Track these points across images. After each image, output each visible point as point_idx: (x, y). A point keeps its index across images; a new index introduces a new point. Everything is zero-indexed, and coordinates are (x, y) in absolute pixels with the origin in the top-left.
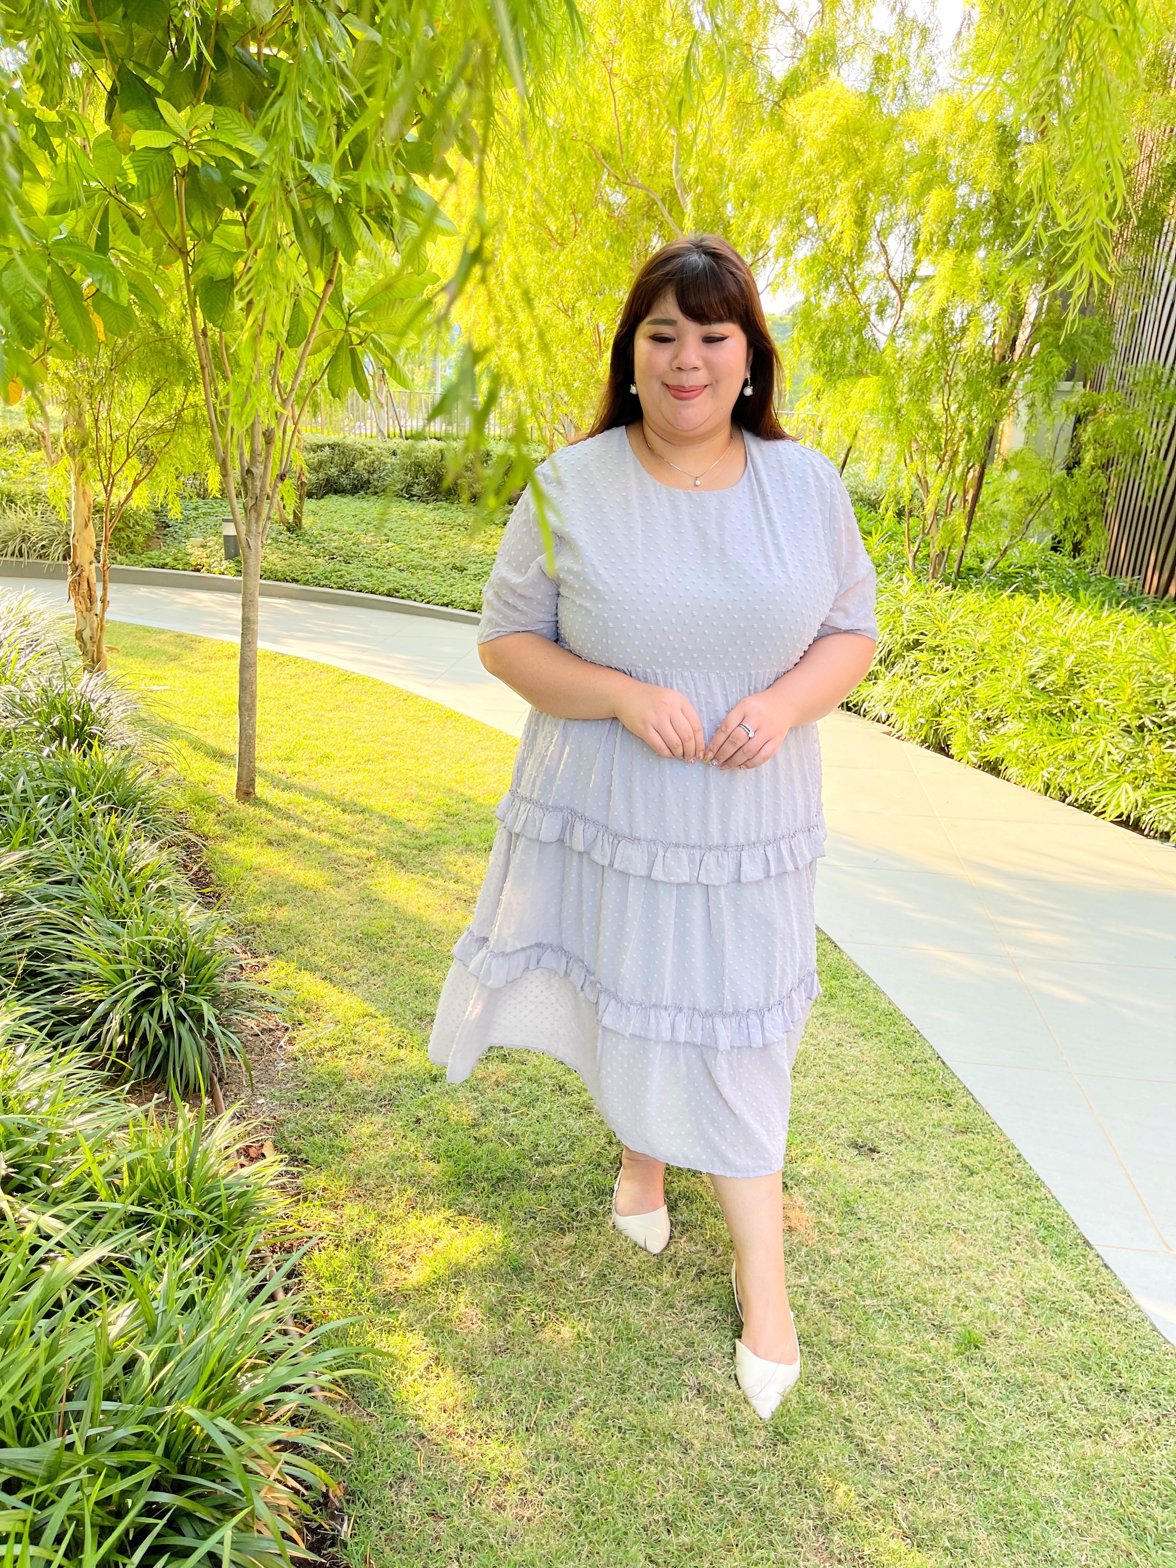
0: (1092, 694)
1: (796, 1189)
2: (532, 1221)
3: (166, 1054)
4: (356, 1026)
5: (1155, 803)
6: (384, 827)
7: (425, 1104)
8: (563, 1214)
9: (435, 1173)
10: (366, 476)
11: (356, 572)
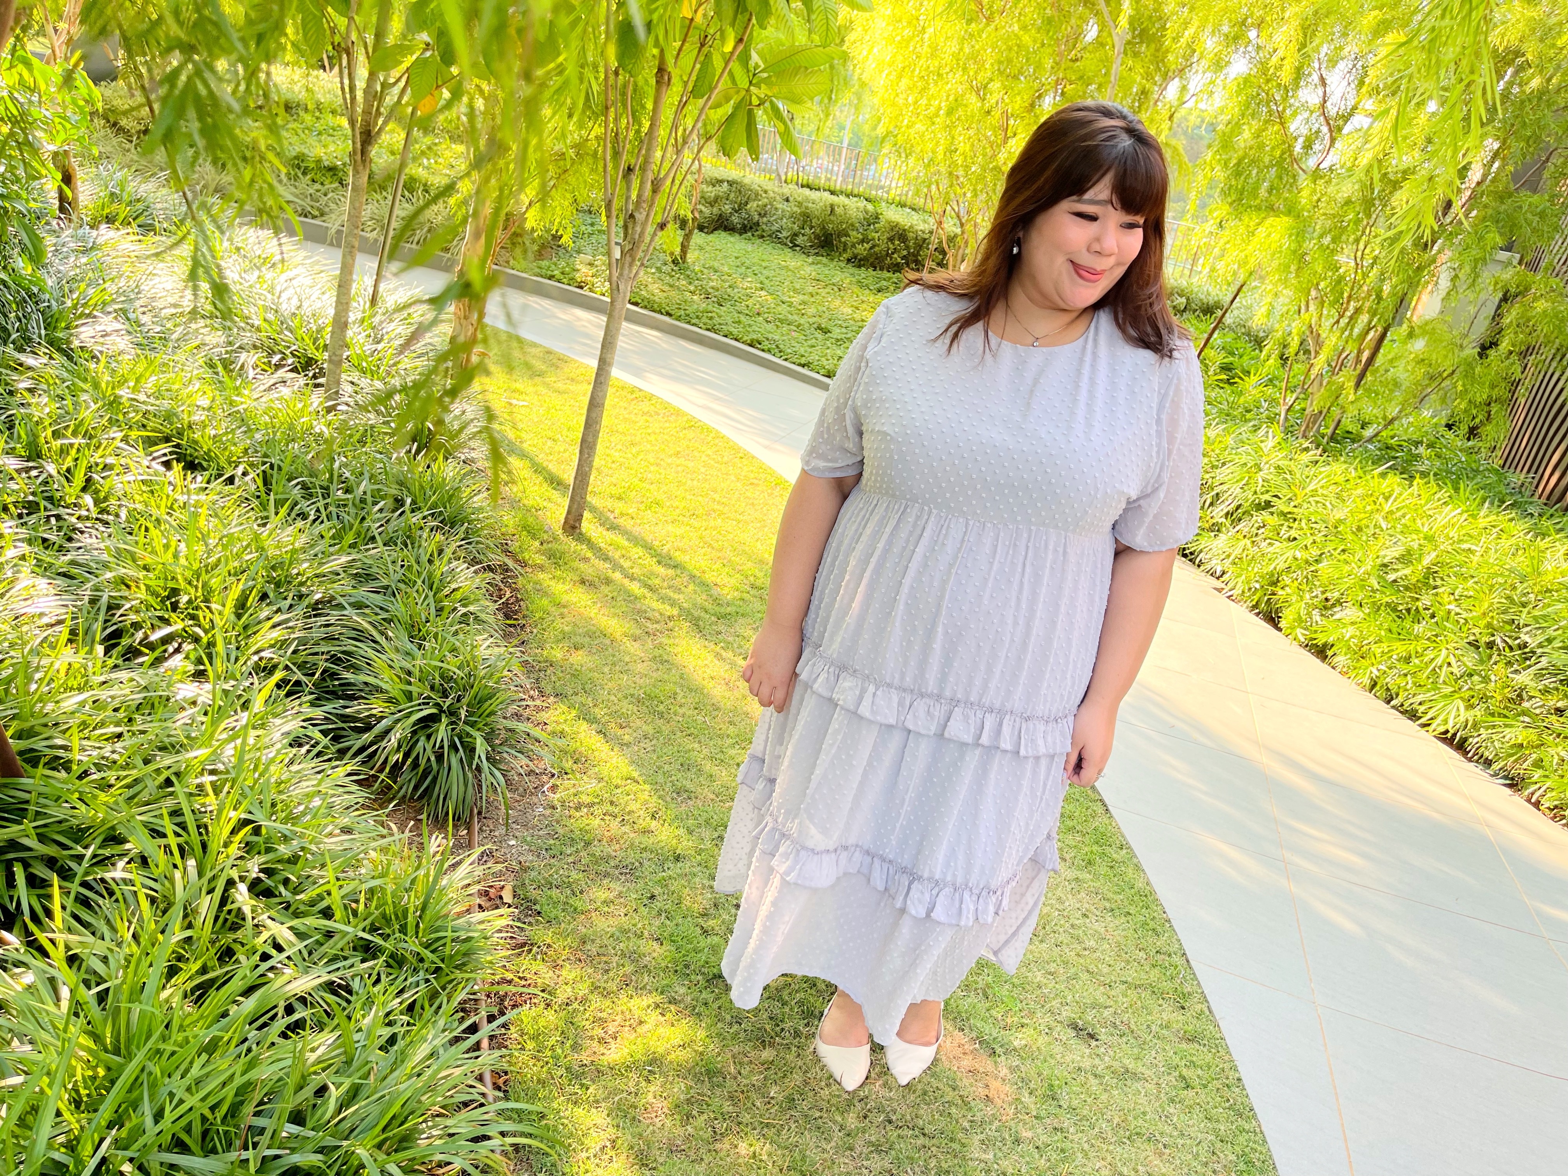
0: (1446, 599)
1: (1003, 1058)
2: (736, 1027)
3: (435, 779)
4: (617, 787)
5: (1487, 728)
6: (691, 587)
7: (663, 883)
8: (768, 1027)
9: (655, 955)
10: (756, 217)
11: (725, 315)
